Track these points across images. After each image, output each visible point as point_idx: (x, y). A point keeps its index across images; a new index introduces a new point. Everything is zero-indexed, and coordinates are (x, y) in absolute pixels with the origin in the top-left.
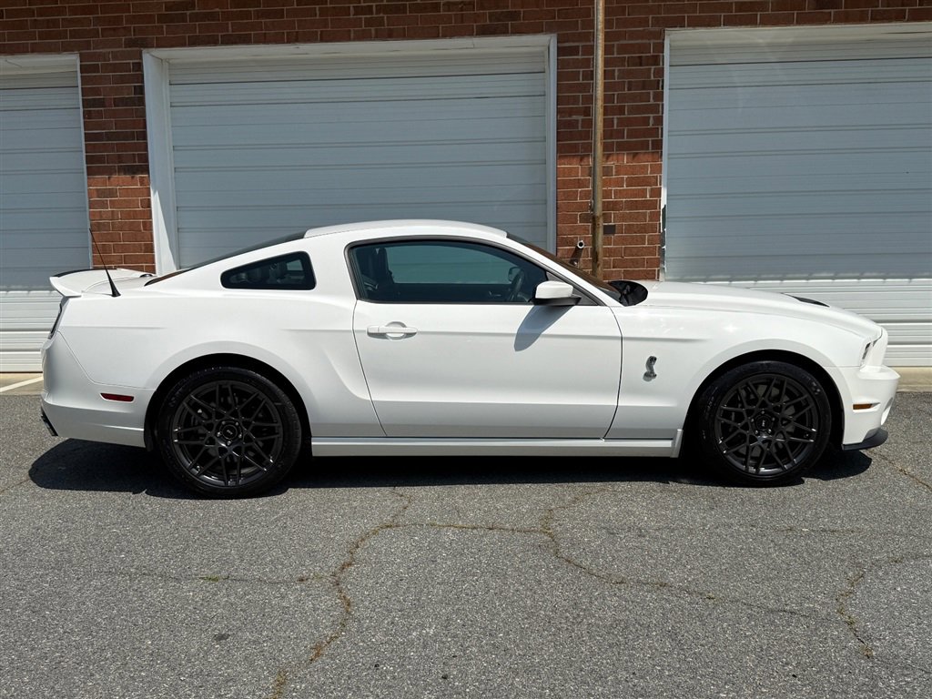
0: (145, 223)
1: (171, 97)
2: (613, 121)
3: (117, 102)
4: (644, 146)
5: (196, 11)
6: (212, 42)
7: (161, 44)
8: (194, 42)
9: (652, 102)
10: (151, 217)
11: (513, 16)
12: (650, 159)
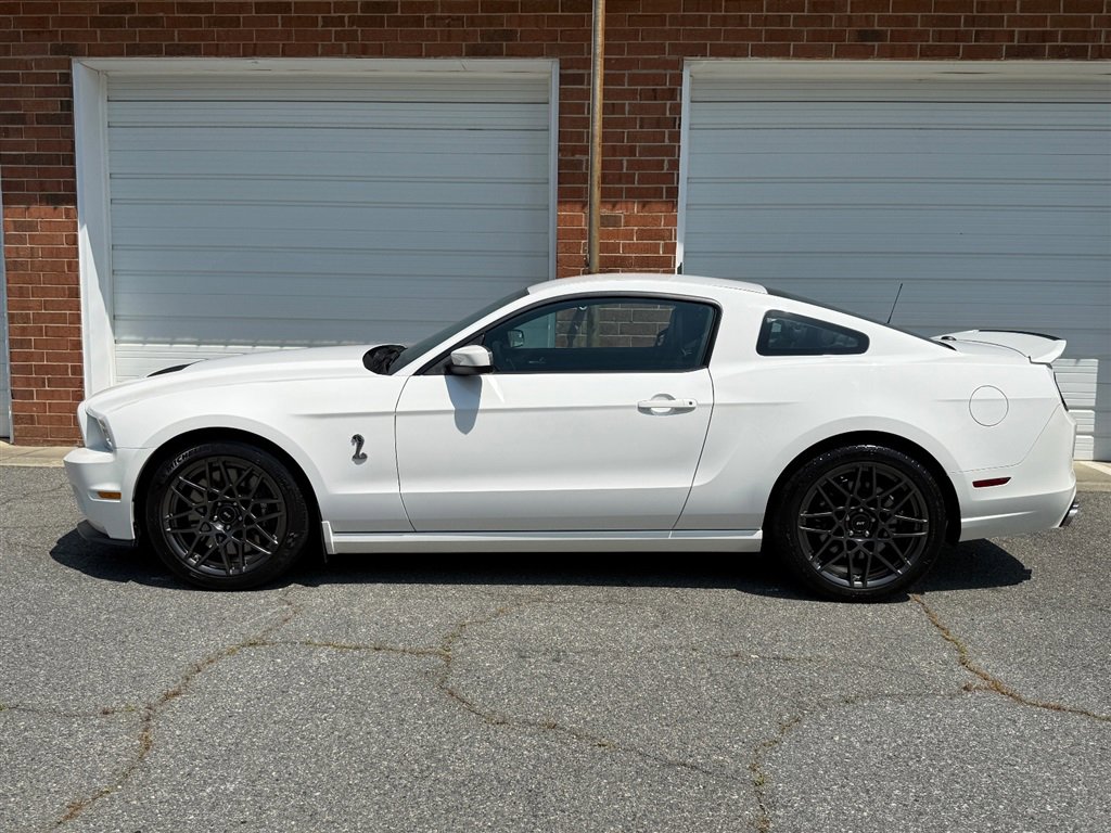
0: (70, 264)
1: (109, 115)
2: (622, 164)
3: (40, 119)
4: (657, 193)
5: (137, 15)
6: (154, 51)
7: (95, 52)
8: (134, 51)
9: (667, 142)
10: (77, 256)
11: (509, 35)
12: (663, 209)
